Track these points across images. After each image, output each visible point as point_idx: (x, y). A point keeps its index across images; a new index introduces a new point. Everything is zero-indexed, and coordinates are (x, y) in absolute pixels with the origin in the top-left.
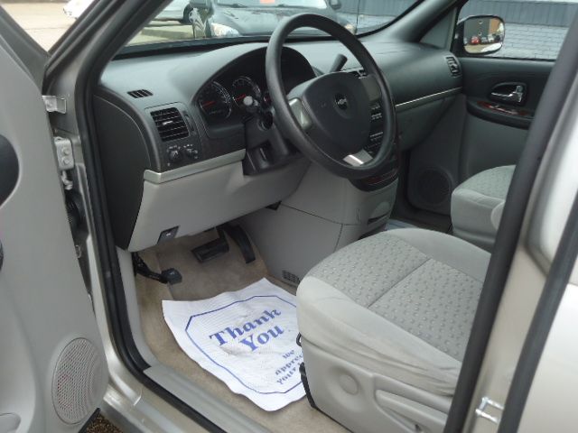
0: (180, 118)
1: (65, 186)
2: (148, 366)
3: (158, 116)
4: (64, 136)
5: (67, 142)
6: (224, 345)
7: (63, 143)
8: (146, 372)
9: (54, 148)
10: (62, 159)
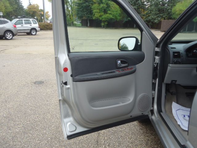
0: (180, 54)
1: (154, 66)
2: (162, 112)
3: (174, 53)
4: (158, 56)
5: (158, 57)
6: (184, 118)
7: (157, 58)
8: (161, 113)
9: (155, 58)
10: (156, 60)
